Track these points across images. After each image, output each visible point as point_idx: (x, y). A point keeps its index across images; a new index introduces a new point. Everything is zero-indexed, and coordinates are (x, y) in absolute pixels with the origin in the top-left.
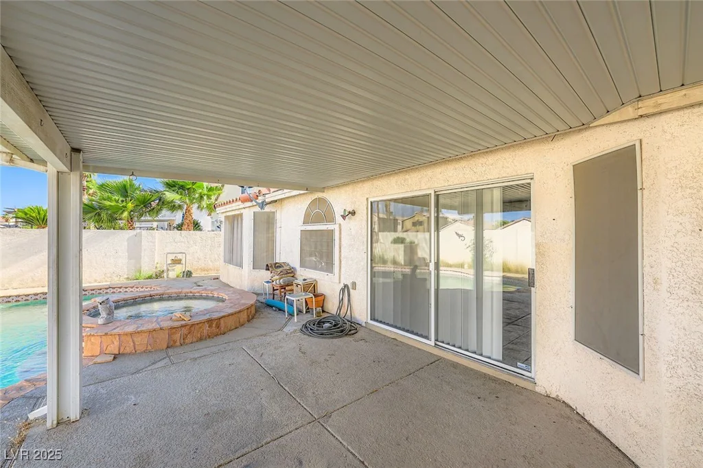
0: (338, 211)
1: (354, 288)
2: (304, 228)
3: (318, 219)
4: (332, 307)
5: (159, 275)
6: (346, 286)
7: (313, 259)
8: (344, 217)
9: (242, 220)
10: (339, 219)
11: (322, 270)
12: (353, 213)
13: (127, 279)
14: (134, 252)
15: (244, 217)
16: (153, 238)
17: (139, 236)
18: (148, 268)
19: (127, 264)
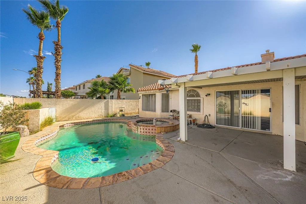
0: (202, 94)
1: (210, 116)
2: (187, 99)
3: (192, 96)
4: (201, 122)
5: (114, 116)
6: (206, 115)
8: (206, 96)
11: (195, 111)
13: (105, 117)
14: (107, 108)
15: (156, 95)
16: (112, 102)
17: (108, 101)
18: (111, 113)
19: (105, 112)
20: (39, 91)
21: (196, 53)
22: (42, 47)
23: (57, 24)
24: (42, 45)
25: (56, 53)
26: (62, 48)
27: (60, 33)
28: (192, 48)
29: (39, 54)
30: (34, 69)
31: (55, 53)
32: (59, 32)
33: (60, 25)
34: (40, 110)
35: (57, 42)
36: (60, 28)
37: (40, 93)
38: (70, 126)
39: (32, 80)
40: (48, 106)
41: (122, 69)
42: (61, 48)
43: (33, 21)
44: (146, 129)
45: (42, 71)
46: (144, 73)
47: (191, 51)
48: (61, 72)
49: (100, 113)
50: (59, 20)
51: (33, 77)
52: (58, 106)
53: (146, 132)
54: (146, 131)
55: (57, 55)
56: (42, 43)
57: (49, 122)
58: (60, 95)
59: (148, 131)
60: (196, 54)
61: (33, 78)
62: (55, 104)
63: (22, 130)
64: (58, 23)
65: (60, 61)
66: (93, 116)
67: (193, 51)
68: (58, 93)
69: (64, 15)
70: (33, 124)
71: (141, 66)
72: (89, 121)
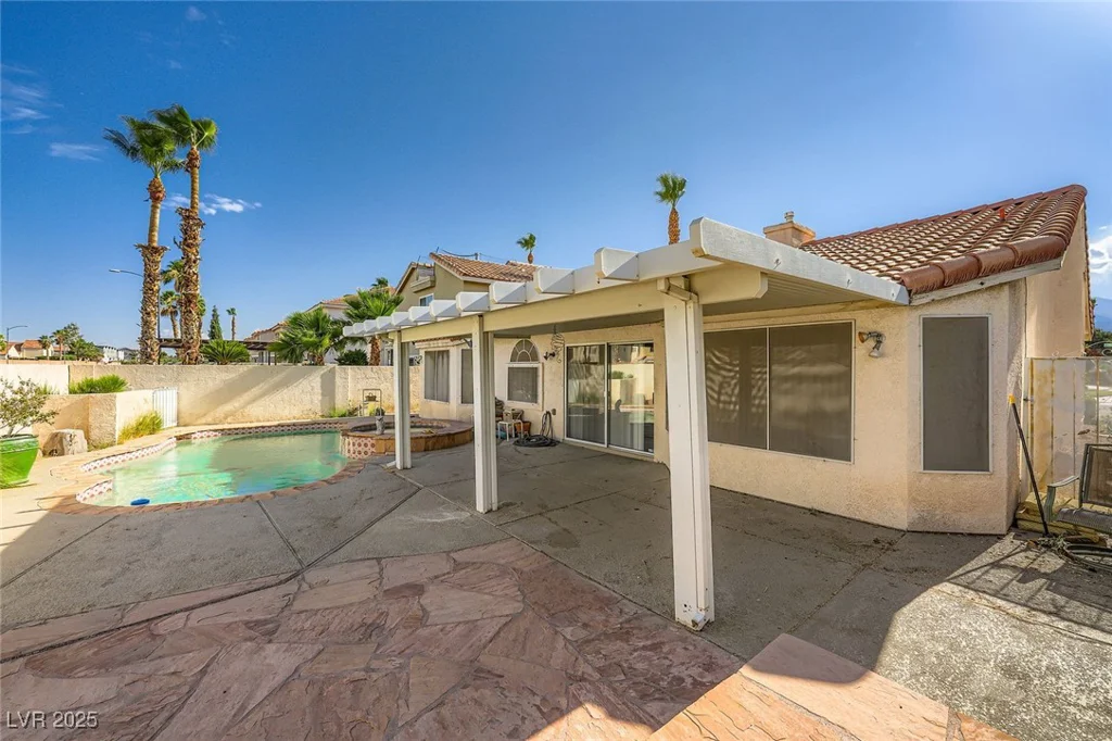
0: (541, 352)
1: (554, 414)
2: (511, 366)
3: (524, 358)
4: (536, 430)
5: (352, 413)
6: (548, 413)
7: (520, 392)
8: (546, 358)
9: (448, 357)
10: (542, 359)
11: (528, 401)
12: (553, 355)
13: (322, 416)
14: (328, 389)
15: (451, 354)
16: (346, 373)
17: (332, 371)
18: (342, 405)
19: (322, 401)
20: (149, 342)
21: (674, 205)
22: (157, 221)
23: (191, 160)
24: (158, 215)
25: (185, 239)
26: (201, 225)
27: (197, 185)
28: (661, 188)
29: (151, 240)
30: (176, 266)
31: (182, 240)
32: (193, 182)
33: (198, 163)
34: (118, 394)
35: (187, 210)
36: (197, 171)
37: (152, 350)
38: (210, 439)
39: (169, 300)
40: (156, 384)
41: (413, 269)
42: (198, 225)
43: (133, 152)
44: (360, 445)
45: (157, 287)
46: (465, 282)
47: (658, 197)
48: (198, 292)
49: (308, 407)
50: (195, 147)
51: (172, 289)
52: (185, 384)
53: (360, 453)
54: (360, 449)
55: (188, 246)
56: (158, 211)
57: (150, 426)
58: (195, 355)
59: (361, 449)
60: (674, 209)
61: (171, 294)
62: (177, 381)
63: (69, 439)
64: (192, 158)
65: (195, 262)
66: (286, 412)
67: (663, 196)
68: (189, 348)
69: (206, 134)
70: (100, 428)
71: (476, 255)
72: (263, 427)
